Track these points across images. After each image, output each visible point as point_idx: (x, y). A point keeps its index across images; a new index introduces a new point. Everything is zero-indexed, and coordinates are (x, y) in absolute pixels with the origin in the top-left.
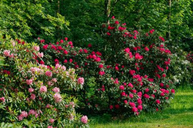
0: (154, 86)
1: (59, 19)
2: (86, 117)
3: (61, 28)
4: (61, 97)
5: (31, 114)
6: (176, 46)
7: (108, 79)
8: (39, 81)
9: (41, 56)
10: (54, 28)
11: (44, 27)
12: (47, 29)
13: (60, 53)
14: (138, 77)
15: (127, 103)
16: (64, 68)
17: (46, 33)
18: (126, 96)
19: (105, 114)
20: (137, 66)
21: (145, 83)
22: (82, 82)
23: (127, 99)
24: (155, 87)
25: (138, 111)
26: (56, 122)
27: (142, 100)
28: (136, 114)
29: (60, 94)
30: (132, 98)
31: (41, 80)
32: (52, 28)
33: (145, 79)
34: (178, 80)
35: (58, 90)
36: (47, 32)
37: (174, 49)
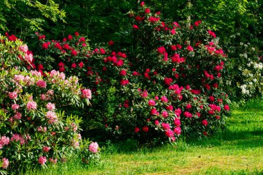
0: (199, 100)
1: (52, 8)
2: (96, 143)
3: (54, 19)
4: (56, 117)
5: (15, 140)
6: (246, 43)
7: (133, 91)
8: (27, 94)
9: (29, 58)
10: (44, 21)
11: (30, 18)
12: (33, 22)
13: (66, 54)
14: (176, 88)
15: (159, 125)
16: (63, 75)
17: (32, 27)
18: (157, 115)
19: (129, 140)
20: (175, 72)
21: (186, 96)
22: (88, 95)
23: (159, 119)
24: (200, 102)
25: (175, 136)
26: (51, 151)
27: (181, 120)
28: (172, 140)
29: (56, 112)
30: (166, 118)
31: (29, 93)
32: (40, 20)
33: (187, 91)
34: (248, 91)
35: (53, 106)
36: (34, 25)
37: (244, 47)
